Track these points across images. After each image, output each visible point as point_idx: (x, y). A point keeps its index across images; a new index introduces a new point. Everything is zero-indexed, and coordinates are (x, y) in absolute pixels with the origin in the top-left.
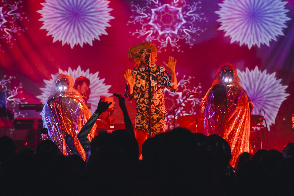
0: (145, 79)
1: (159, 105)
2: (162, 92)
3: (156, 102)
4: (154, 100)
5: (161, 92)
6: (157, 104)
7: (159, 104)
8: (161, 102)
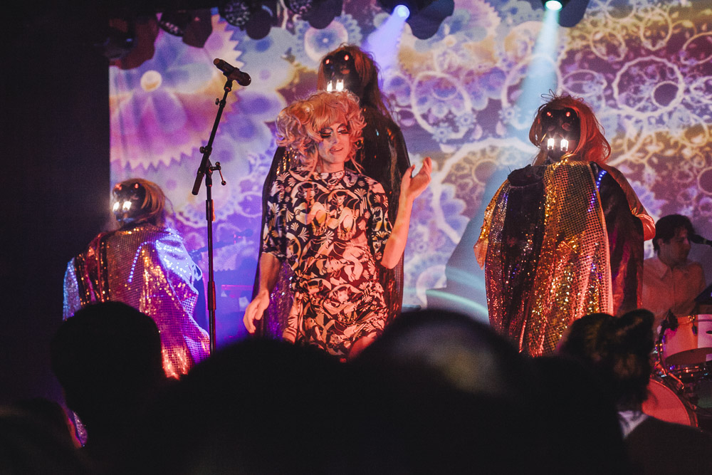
0: (327, 203)
1: (362, 279)
3: (353, 269)
4: (346, 263)
6: (357, 278)
7: (362, 277)
8: (366, 271)
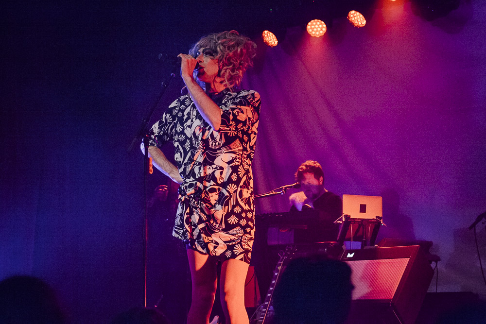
2: (241, 148)
5: (239, 150)
